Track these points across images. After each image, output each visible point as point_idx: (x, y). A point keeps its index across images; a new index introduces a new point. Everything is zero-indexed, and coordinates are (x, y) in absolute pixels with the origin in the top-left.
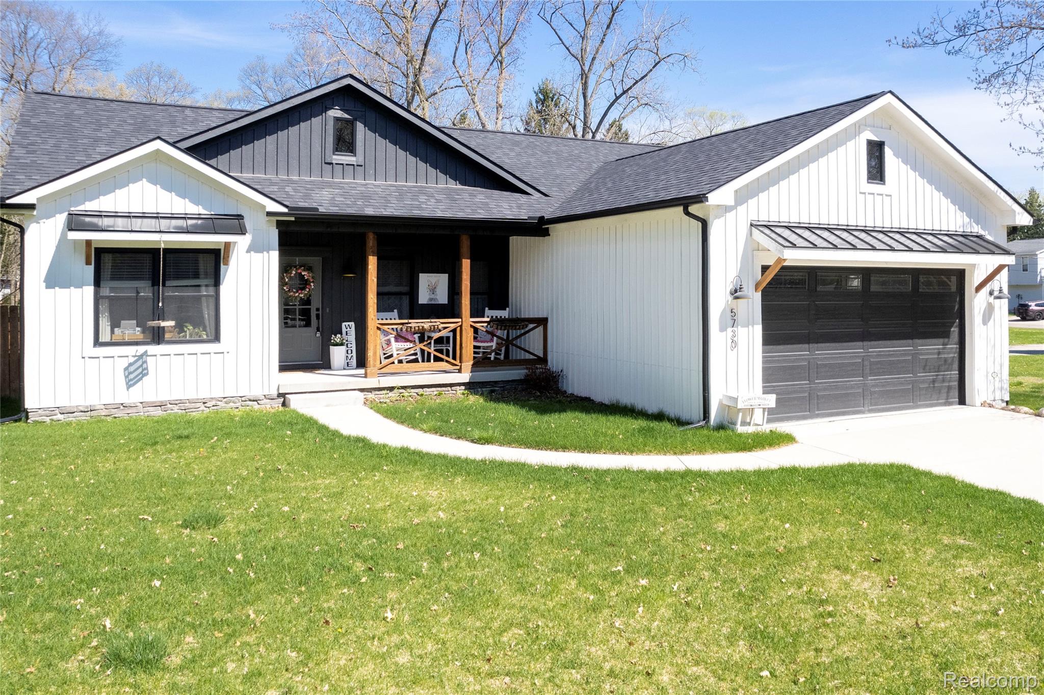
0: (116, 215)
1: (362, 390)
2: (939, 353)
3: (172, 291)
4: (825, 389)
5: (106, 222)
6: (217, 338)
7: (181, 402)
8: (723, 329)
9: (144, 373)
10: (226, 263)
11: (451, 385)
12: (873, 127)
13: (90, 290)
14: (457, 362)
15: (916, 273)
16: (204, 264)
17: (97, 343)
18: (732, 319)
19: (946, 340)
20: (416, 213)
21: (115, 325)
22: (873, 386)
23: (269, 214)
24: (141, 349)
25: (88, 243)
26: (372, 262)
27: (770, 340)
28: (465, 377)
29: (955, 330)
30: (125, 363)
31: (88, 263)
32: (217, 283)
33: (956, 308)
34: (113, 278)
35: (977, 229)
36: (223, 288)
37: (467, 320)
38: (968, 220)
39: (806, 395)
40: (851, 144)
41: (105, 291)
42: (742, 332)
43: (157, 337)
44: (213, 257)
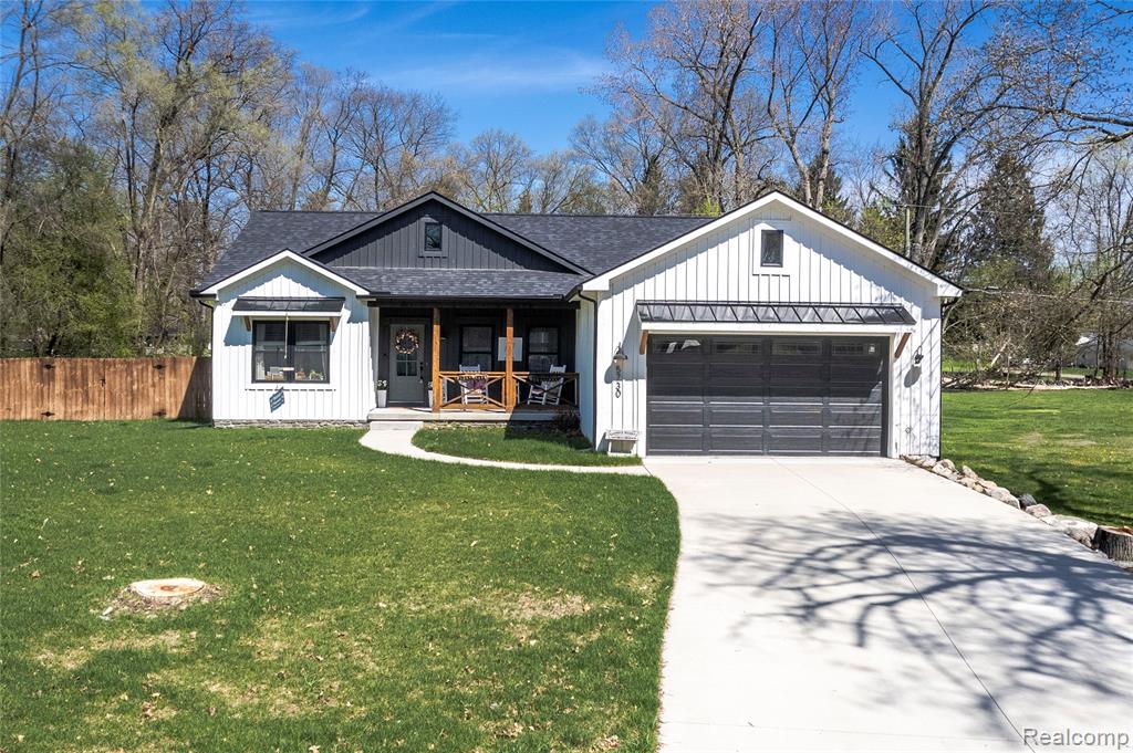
0: (265, 299)
1: (425, 421)
2: (855, 410)
3: (302, 347)
5: (259, 303)
6: (327, 381)
7: (305, 421)
9: (282, 402)
10: (334, 331)
11: (497, 422)
12: (770, 220)
13: (249, 347)
14: (503, 405)
16: (322, 328)
17: (254, 380)
19: (864, 399)
20: (469, 293)
21: (267, 370)
23: (358, 297)
24: (280, 386)
25: (247, 318)
26: (436, 328)
28: (507, 416)
29: (877, 390)
30: (271, 394)
31: (249, 330)
32: (328, 342)
33: (880, 370)
34: (266, 339)
36: (332, 347)
37: (510, 373)
41: (261, 348)
43: (290, 378)
44: (325, 326)
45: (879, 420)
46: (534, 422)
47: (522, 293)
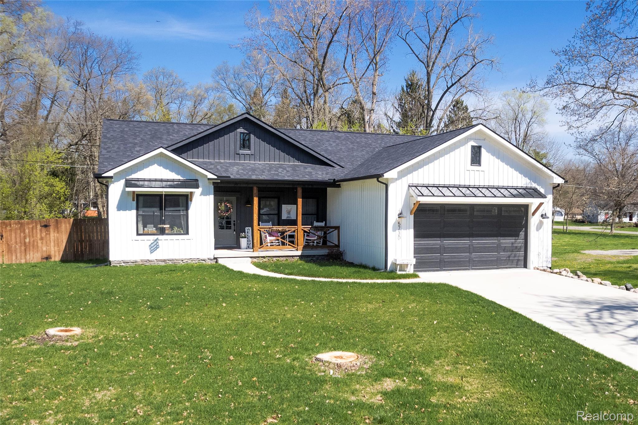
0: (144, 180)
1: (251, 257)
2: (512, 244)
3: (169, 212)
4: (448, 258)
5: (141, 183)
6: (187, 233)
7: (173, 260)
8: (394, 230)
9: (157, 247)
10: (191, 201)
11: (293, 256)
12: (475, 140)
13: (134, 212)
14: (296, 246)
15: (500, 207)
16: (182, 200)
17: (138, 234)
18: (399, 226)
19: (517, 238)
20: (276, 178)
21: (145, 226)
22: (474, 258)
23: (209, 179)
24: (156, 237)
25: (134, 192)
26: (256, 200)
27: (418, 235)
28: (299, 253)
29: (522, 234)
30: (149, 243)
31: (133, 200)
32: (187, 209)
33: (524, 223)
34: (144, 207)
35: (534, 185)
36: (190, 211)
37: (300, 227)
38: (529, 181)
39: (438, 260)
40: (462, 148)
41: (141, 213)
42: (403, 232)
43: (162, 232)
44: (185, 198)
45: (523, 249)
46: (314, 256)
47: (307, 178)
